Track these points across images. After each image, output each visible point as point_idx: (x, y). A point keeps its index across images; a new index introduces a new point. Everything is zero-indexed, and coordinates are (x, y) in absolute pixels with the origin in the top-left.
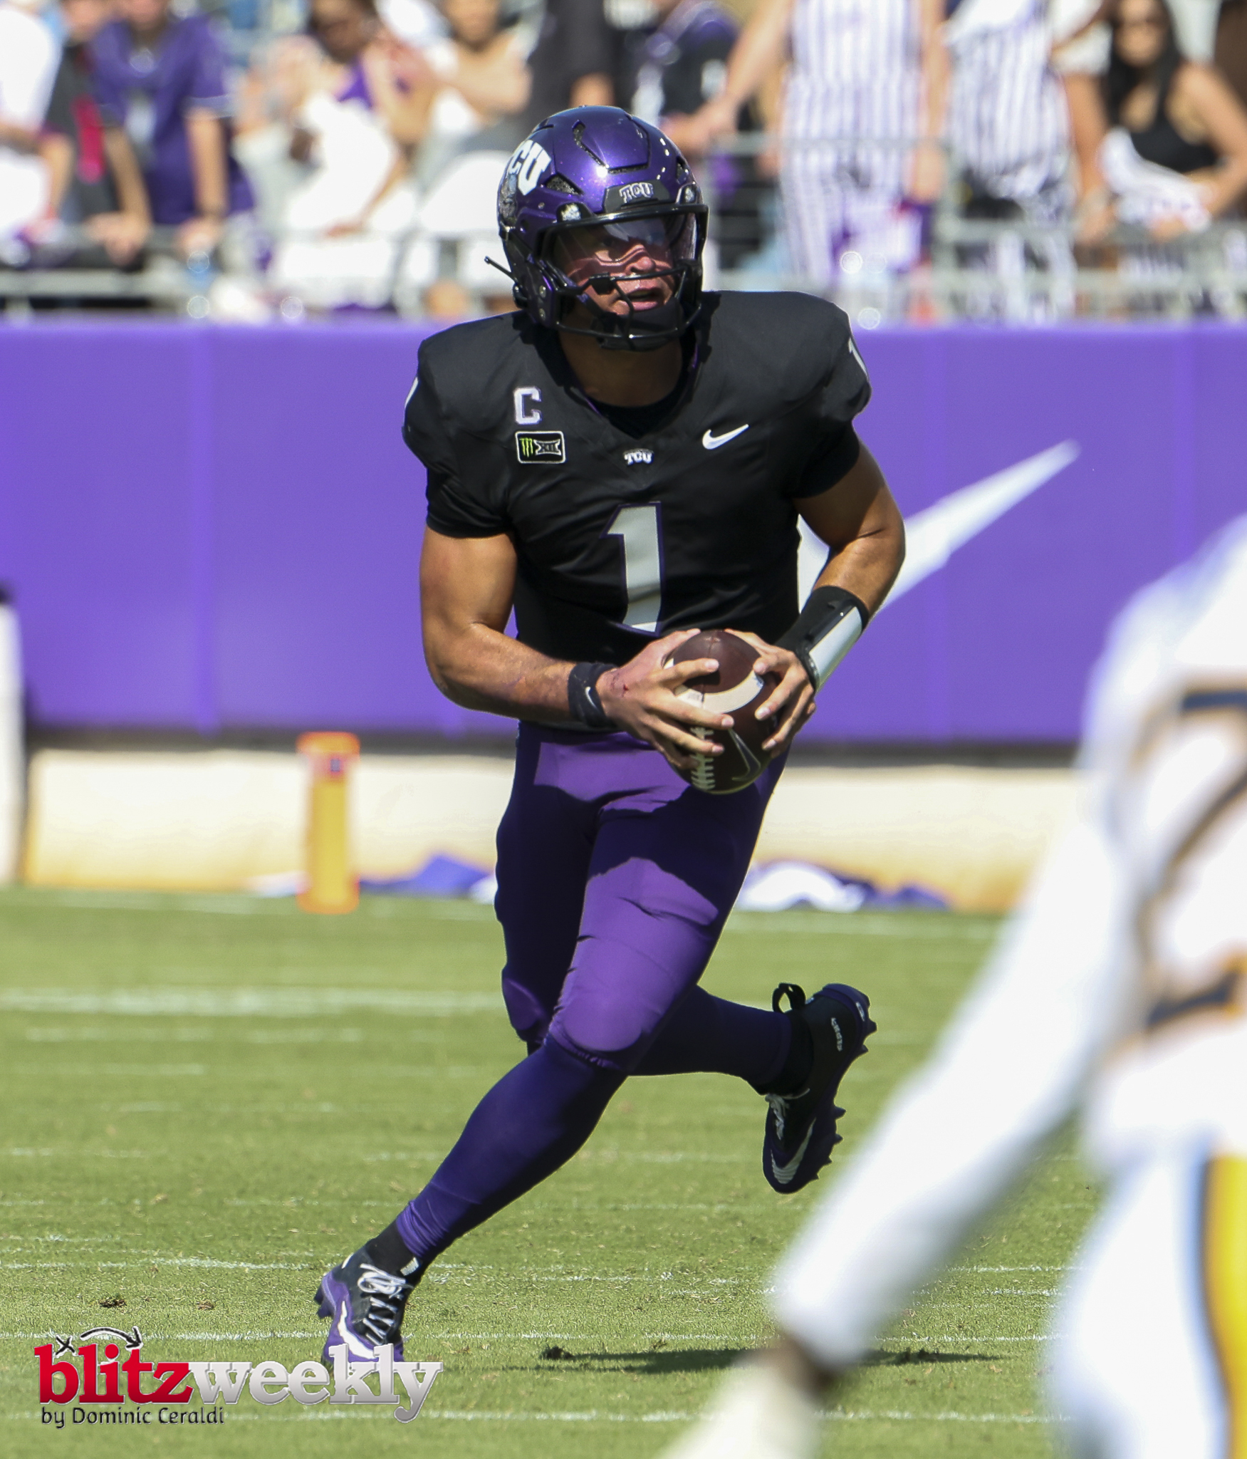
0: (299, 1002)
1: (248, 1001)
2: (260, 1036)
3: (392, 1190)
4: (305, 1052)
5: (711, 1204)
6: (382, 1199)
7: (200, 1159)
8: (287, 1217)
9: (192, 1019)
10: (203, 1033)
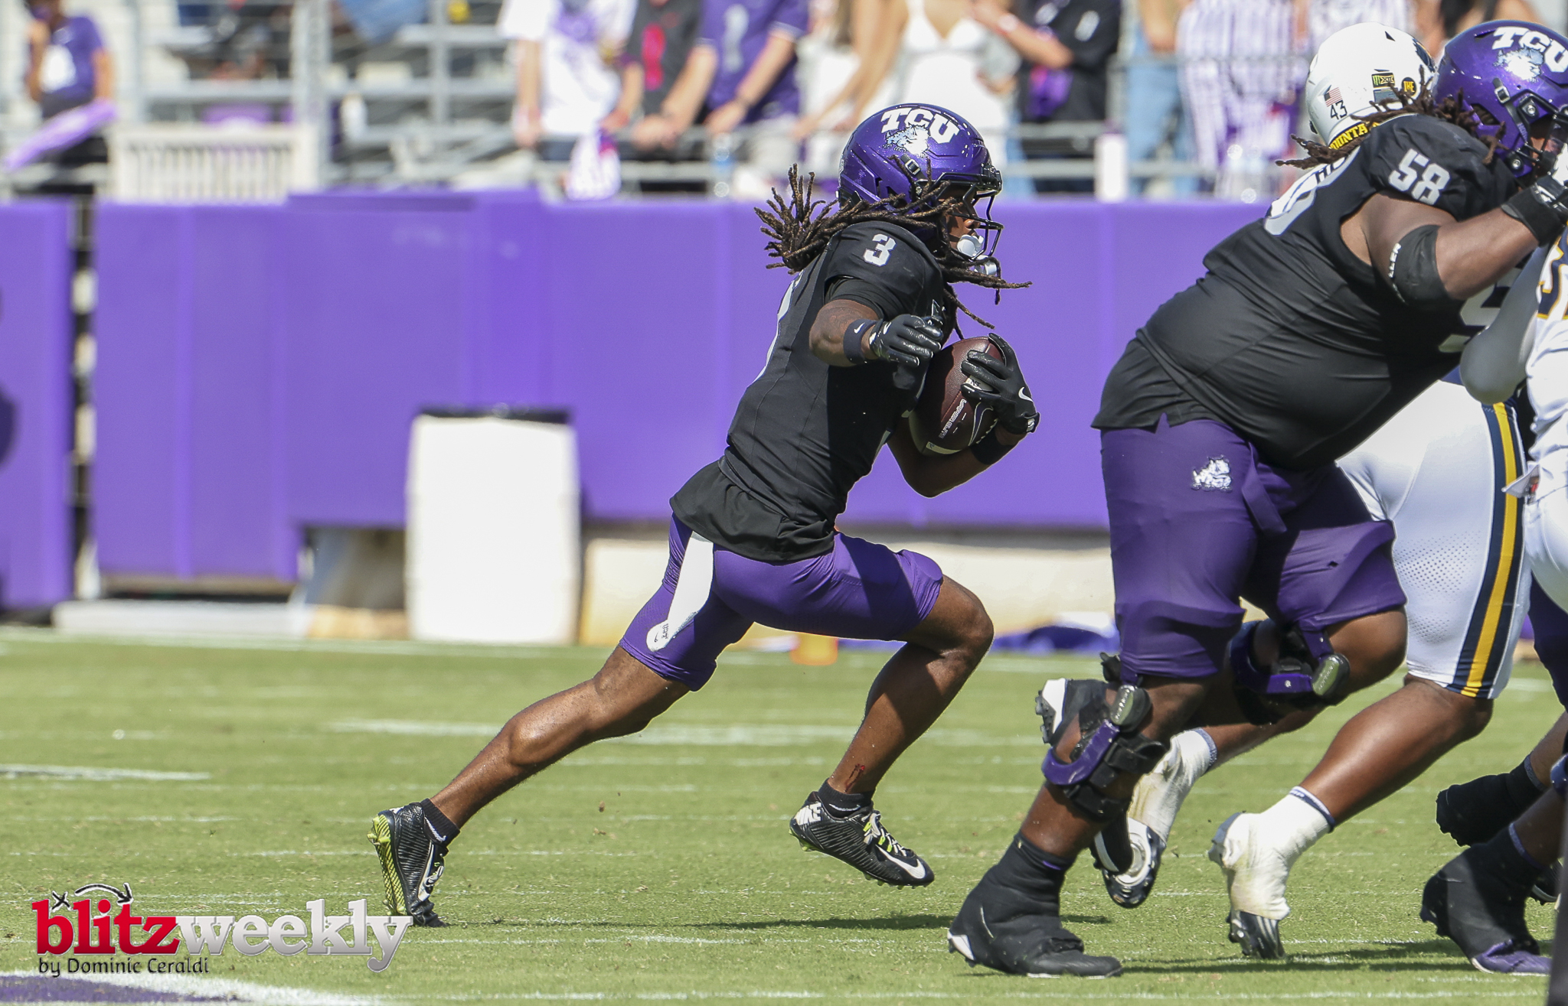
0: (780, 735)
1: (738, 735)
2: (742, 763)
3: (826, 881)
4: (776, 774)
5: (1075, 892)
6: (817, 889)
7: (679, 858)
8: (739, 903)
9: (692, 748)
10: (699, 760)
